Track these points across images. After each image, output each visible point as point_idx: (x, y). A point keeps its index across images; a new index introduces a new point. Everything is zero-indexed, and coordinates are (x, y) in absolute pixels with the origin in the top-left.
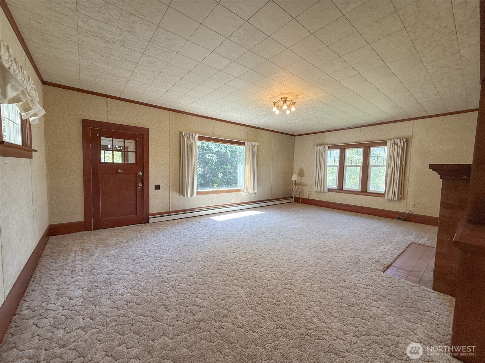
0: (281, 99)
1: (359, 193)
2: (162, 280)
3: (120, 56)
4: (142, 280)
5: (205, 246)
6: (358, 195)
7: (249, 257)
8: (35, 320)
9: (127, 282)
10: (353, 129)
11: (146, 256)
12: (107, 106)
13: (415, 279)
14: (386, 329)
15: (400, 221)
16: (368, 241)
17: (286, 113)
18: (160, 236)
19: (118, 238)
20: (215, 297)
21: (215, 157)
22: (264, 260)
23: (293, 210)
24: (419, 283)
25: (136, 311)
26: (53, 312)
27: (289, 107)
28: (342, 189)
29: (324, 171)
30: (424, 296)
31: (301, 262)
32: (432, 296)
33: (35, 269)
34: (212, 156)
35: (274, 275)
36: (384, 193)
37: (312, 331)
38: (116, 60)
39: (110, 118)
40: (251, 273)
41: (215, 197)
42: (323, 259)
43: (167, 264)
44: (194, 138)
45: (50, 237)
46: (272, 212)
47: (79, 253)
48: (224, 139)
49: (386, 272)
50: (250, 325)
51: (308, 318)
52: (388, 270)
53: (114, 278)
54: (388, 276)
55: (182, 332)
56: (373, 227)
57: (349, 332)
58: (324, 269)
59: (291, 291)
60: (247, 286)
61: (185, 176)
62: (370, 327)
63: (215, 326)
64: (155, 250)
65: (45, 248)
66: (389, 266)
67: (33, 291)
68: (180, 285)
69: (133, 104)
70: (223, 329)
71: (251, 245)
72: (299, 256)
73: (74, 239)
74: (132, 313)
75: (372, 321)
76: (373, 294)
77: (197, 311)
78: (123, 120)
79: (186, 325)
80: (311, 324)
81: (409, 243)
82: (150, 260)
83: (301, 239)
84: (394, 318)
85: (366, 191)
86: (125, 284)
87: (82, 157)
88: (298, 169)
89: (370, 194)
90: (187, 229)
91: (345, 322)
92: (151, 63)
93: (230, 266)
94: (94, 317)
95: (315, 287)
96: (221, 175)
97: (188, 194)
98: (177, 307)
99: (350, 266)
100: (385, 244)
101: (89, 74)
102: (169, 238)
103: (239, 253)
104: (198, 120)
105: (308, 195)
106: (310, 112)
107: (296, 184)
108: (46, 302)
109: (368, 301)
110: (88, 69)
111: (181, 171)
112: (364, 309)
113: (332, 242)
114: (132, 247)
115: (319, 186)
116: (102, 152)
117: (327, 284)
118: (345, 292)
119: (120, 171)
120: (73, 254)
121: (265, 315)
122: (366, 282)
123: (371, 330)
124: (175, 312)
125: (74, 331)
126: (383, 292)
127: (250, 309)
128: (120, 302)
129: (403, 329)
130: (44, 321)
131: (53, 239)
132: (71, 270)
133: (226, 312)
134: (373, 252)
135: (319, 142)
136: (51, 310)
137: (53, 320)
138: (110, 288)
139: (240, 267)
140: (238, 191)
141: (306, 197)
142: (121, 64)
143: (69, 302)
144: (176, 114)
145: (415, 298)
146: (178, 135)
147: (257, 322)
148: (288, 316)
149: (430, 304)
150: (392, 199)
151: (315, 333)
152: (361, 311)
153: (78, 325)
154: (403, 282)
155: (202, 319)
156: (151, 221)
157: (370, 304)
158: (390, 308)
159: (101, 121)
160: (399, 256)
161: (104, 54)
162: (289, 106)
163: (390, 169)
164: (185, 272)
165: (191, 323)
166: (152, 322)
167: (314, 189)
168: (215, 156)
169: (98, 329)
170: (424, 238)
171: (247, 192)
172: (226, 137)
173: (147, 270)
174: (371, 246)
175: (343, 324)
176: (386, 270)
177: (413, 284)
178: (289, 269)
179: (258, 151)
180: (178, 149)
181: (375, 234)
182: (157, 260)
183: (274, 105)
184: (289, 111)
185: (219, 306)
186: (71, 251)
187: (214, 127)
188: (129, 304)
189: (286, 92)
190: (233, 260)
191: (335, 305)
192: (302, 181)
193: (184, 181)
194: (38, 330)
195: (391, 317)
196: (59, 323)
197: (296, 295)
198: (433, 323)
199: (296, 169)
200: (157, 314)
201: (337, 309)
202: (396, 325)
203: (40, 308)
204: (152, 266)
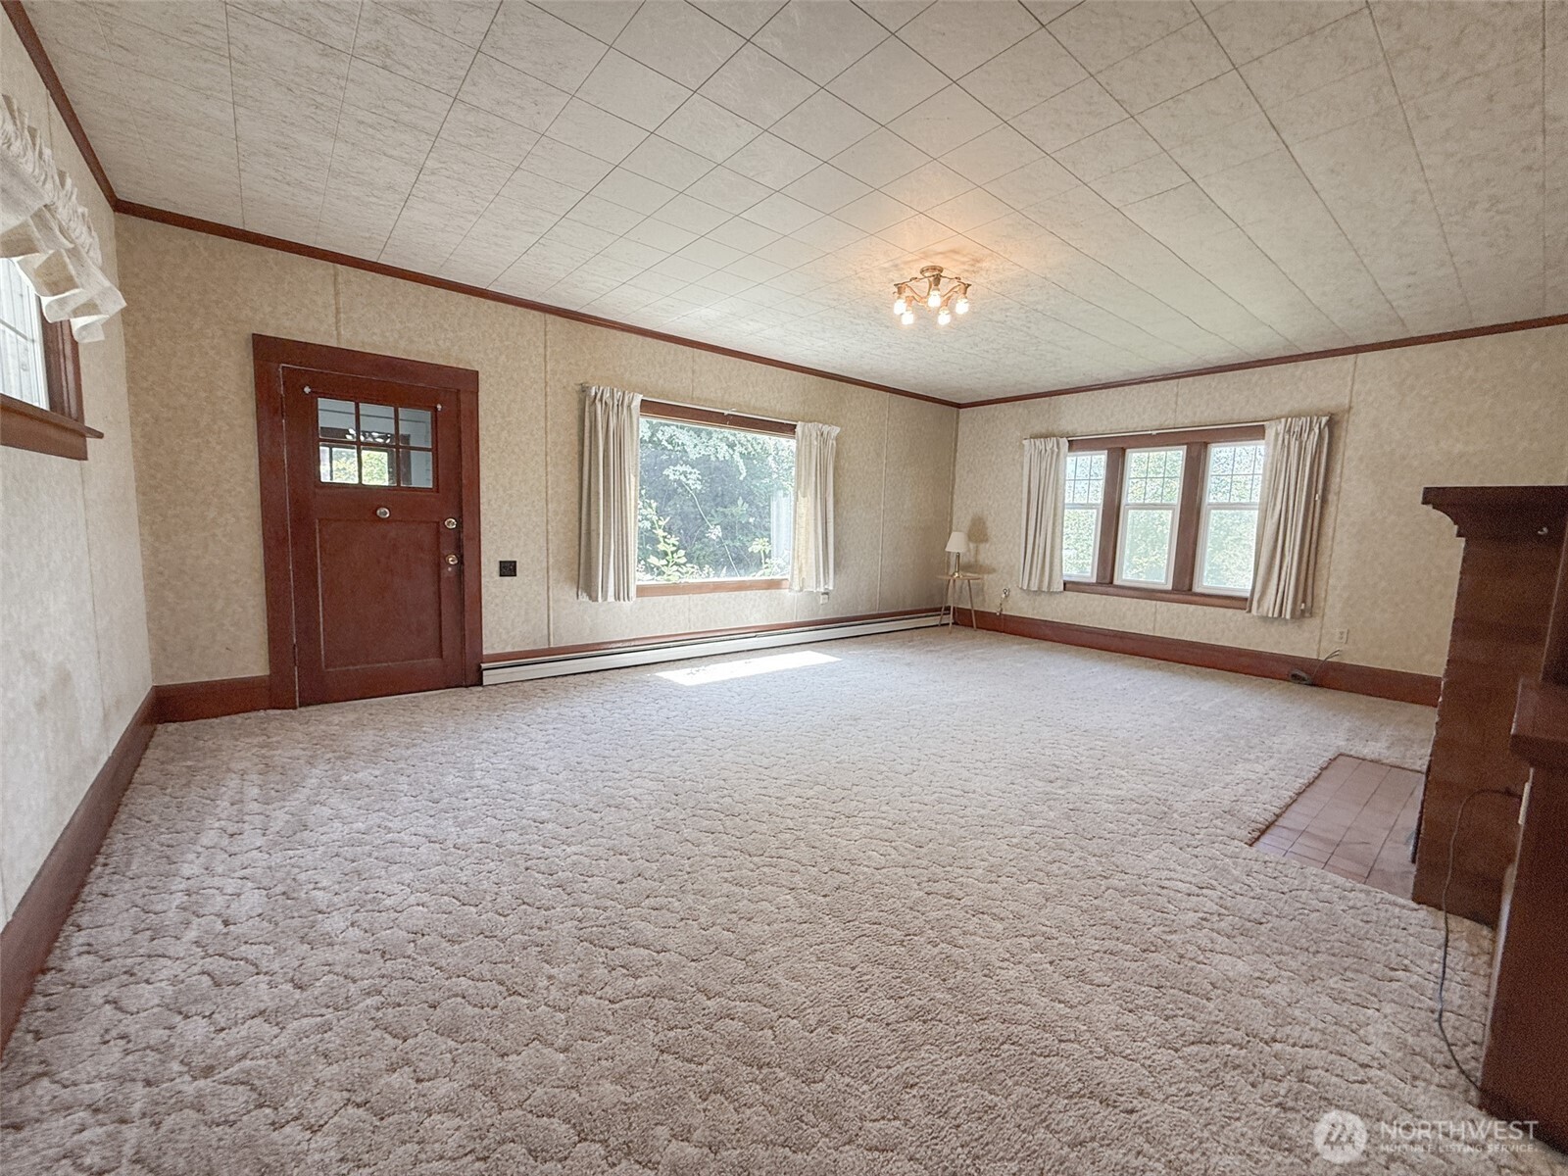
0: (922, 272)
1: (1168, 596)
2: (529, 863)
3: (376, 107)
4: (462, 864)
5: (667, 760)
6: (1164, 603)
7: (811, 793)
8: (110, 989)
9: (414, 869)
10: (1152, 384)
11: (475, 790)
12: (337, 294)
13: (1353, 867)
14: (1265, 1024)
15: (1296, 687)
16: (1198, 748)
17: (936, 323)
18: (518, 728)
19: (382, 733)
20: (702, 920)
21: (693, 476)
22: (862, 806)
23: (949, 650)
24: (1366, 879)
25: (443, 963)
26: (170, 962)
27: (948, 302)
28: (1111, 582)
29: (1054, 524)
30: (1385, 922)
31: (982, 812)
32: (1413, 921)
33: (110, 826)
34: (684, 473)
35: (893, 852)
36: (1248, 595)
37: (1025, 1027)
38: (361, 122)
39: (346, 333)
40: (817, 844)
41: (697, 605)
42: (1052, 803)
43: (544, 813)
44: (629, 406)
45: (159, 726)
46: (884, 656)
47: (254, 777)
48: (726, 413)
49: (1259, 845)
50: (820, 1009)
51: (1009, 987)
52: (1263, 839)
53: (370, 855)
54: (1267, 858)
55: (597, 1029)
56: (1210, 704)
57: (1144, 1034)
58: (1057, 832)
59: (951, 901)
60: (806, 886)
61: (598, 534)
62: (1213, 1018)
63: (706, 1011)
64: (502, 772)
65: (143, 762)
66: (1268, 827)
67: (106, 895)
68: (590, 880)
69: (424, 288)
70: (732, 1019)
71: (818, 758)
72: (974, 792)
73: (236, 732)
74: (433, 969)
75: (1218, 997)
76: (1219, 915)
77: (646, 963)
78: (391, 339)
79: (611, 1006)
80: (1020, 1006)
81: (1330, 755)
82: (486, 800)
83: (978, 738)
84: (1292, 991)
85: (1190, 589)
86: (408, 876)
87: (255, 461)
88: (969, 518)
89: (1202, 599)
90: (608, 706)
91: (1131, 1003)
92: (485, 133)
93: (751, 823)
94: (306, 979)
95: (1028, 890)
96: (715, 533)
97: (607, 592)
98: (579, 948)
99: (1140, 826)
100: (1252, 757)
101: (273, 173)
102: (550, 732)
103: (780, 782)
104: (642, 347)
105: (998, 602)
106: (1015, 321)
107: (961, 568)
108: (149, 933)
109: (1202, 937)
110: (268, 155)
111: (584, 517)
112: (1191, 959)
113: (1080, 750)
114: (429, 758)
115: (1036, 572)
116: (324, 451)
117: (1067, 881)
118: (1127, 906)
119: (384, 512)
120: (233, 782)
121: (869, 977)
122: (1194, 875)
123: (1216, 1027)
124: (574, 965)
125: (243, 1024)
126: (1252, 908)
127: (819, 959)
128: (392, 934)
129: (1321, 1025)
130: (140, 992)
131: (169, 733)
132: (230, 830)
133: (741, 965)
134: (1214, 781)
135: (1039, 428)
136: (164, 956)
137: (171, 988)
138: (357, 888)
139: (782, 826)
140: (773, 585)
141: (992, 608)
142: (378, 136)
143: (225, 931)
144: (567, 325)
145: (1355, 926)
146: (575, 395)
147: (844, 1000)
148: (944, 980)
149: (1406, 944)
150: (1276, 615)
151: (1034, 1034)
152: (1182, 966)
153: (253, 1006)
154: (1315, 875)
155: (663, 989)
156: (489, 677)
157: (1210, 946)
158: (1277, 958)
159: (318, 341)
160: (1299, 794)
161: (319, 99)
162: (949, 298)
163: (1272, 516)
164: (605, 840)
165: (626, 1002)
166: (500, 998)
167: (1018, 583)
168: (695, 474)
169: (319, 1019)
170: (1377, 740)
171: (801, 590)
172: (733, 405)
173: (480, 832)
174: (1206, 764)
175: (1125, 1006)
176: (1258, 839)
177: (1347, 884)
178: (943, 834)
179: (837, 453)
180: (576, 443)
181: (1220, 726)
182: (512, 803)
183: (897, 295)
184: (949, 312)
185: (717, 948)
186: (229, 770)
187: (693, 372)
188: (421, 941)
189: (940, 248)
190: (760, 805)
191: (1096, 948)
192: (981, 558)
193: (593, 550)
194: (120, 1021)
195: (1278, 987)
196: (192, 998)
197: (968, 916)
198: (1417, 1005)
199: (962, 518)
200: (513, 971)
201: (1102, 958)
202: (1297, 1013)
203: (130, 949)
204: (495, 821)
